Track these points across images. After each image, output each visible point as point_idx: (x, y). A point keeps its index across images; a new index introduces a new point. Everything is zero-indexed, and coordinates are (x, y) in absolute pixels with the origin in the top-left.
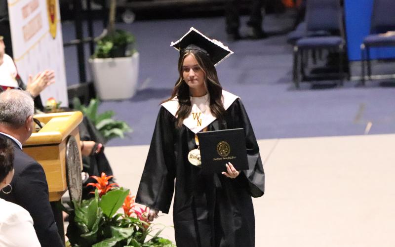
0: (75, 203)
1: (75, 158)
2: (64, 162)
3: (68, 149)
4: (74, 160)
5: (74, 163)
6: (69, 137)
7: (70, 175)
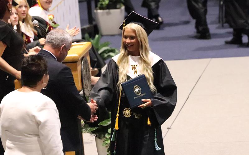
0: (87, 97)
1: (87, 70)
2: (80, 73)
3: (83, 65)
4: (86, 72)
5: (86, 73)
6: (83, 58)
7: (84, 81)
